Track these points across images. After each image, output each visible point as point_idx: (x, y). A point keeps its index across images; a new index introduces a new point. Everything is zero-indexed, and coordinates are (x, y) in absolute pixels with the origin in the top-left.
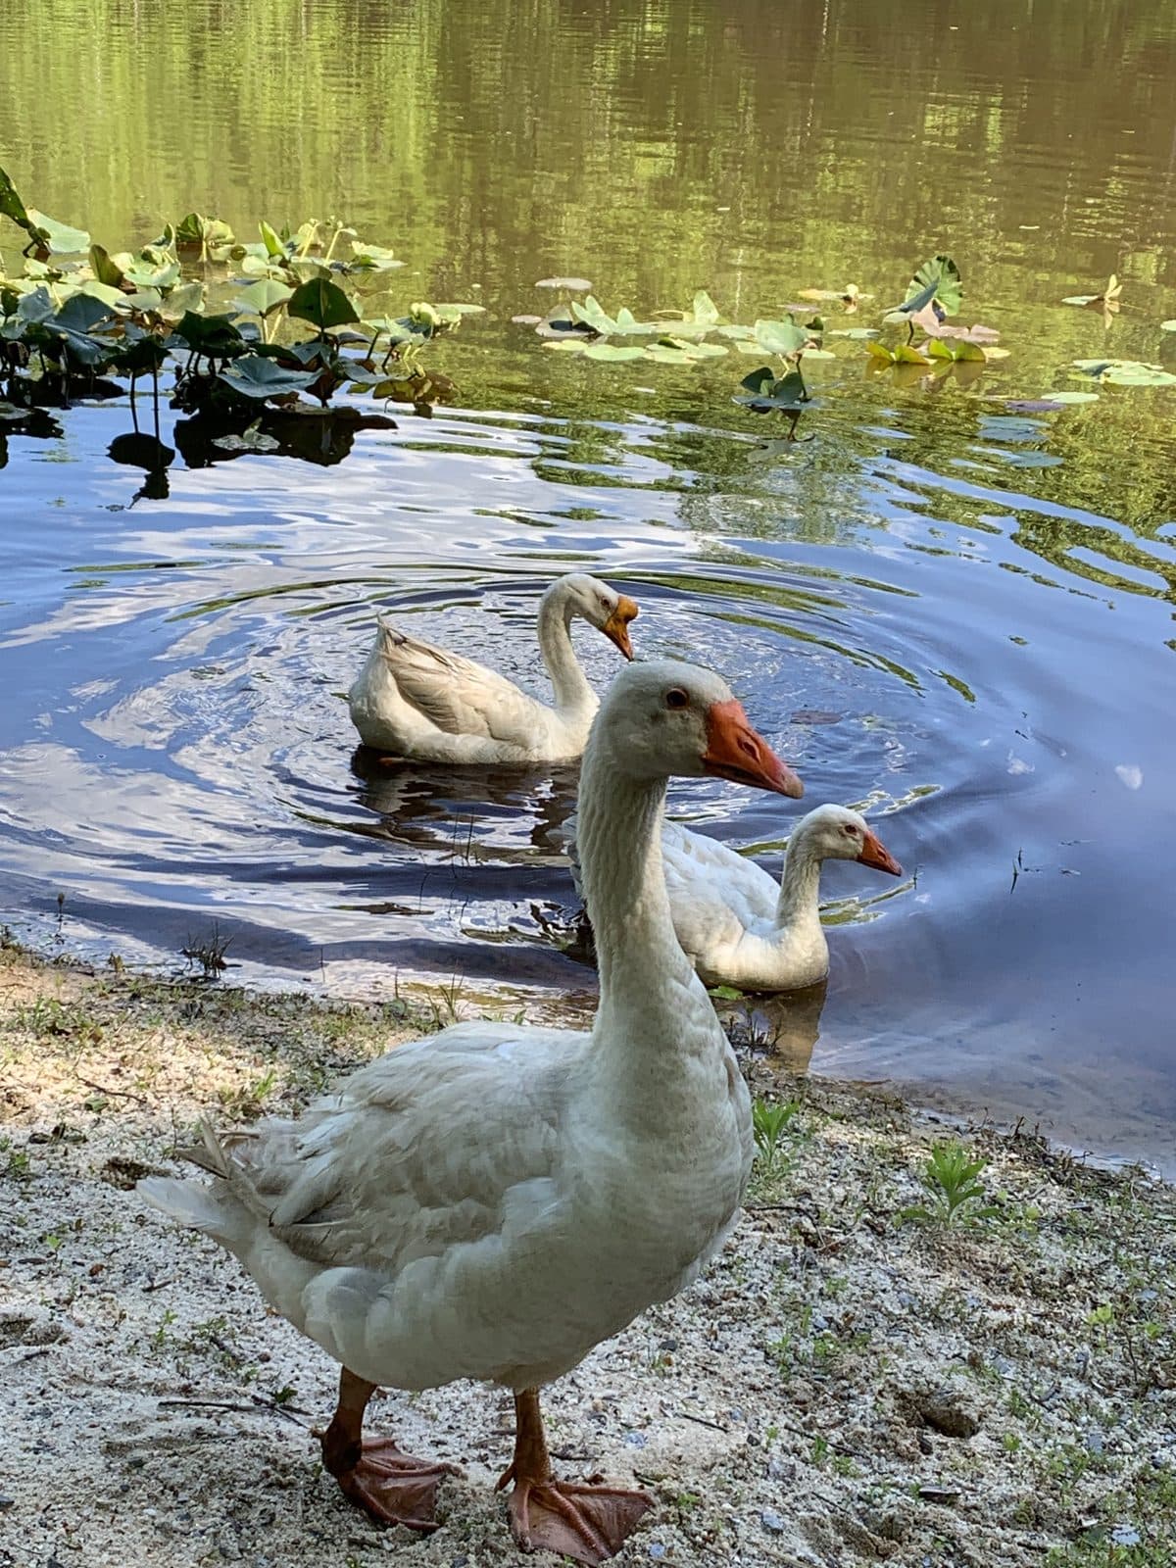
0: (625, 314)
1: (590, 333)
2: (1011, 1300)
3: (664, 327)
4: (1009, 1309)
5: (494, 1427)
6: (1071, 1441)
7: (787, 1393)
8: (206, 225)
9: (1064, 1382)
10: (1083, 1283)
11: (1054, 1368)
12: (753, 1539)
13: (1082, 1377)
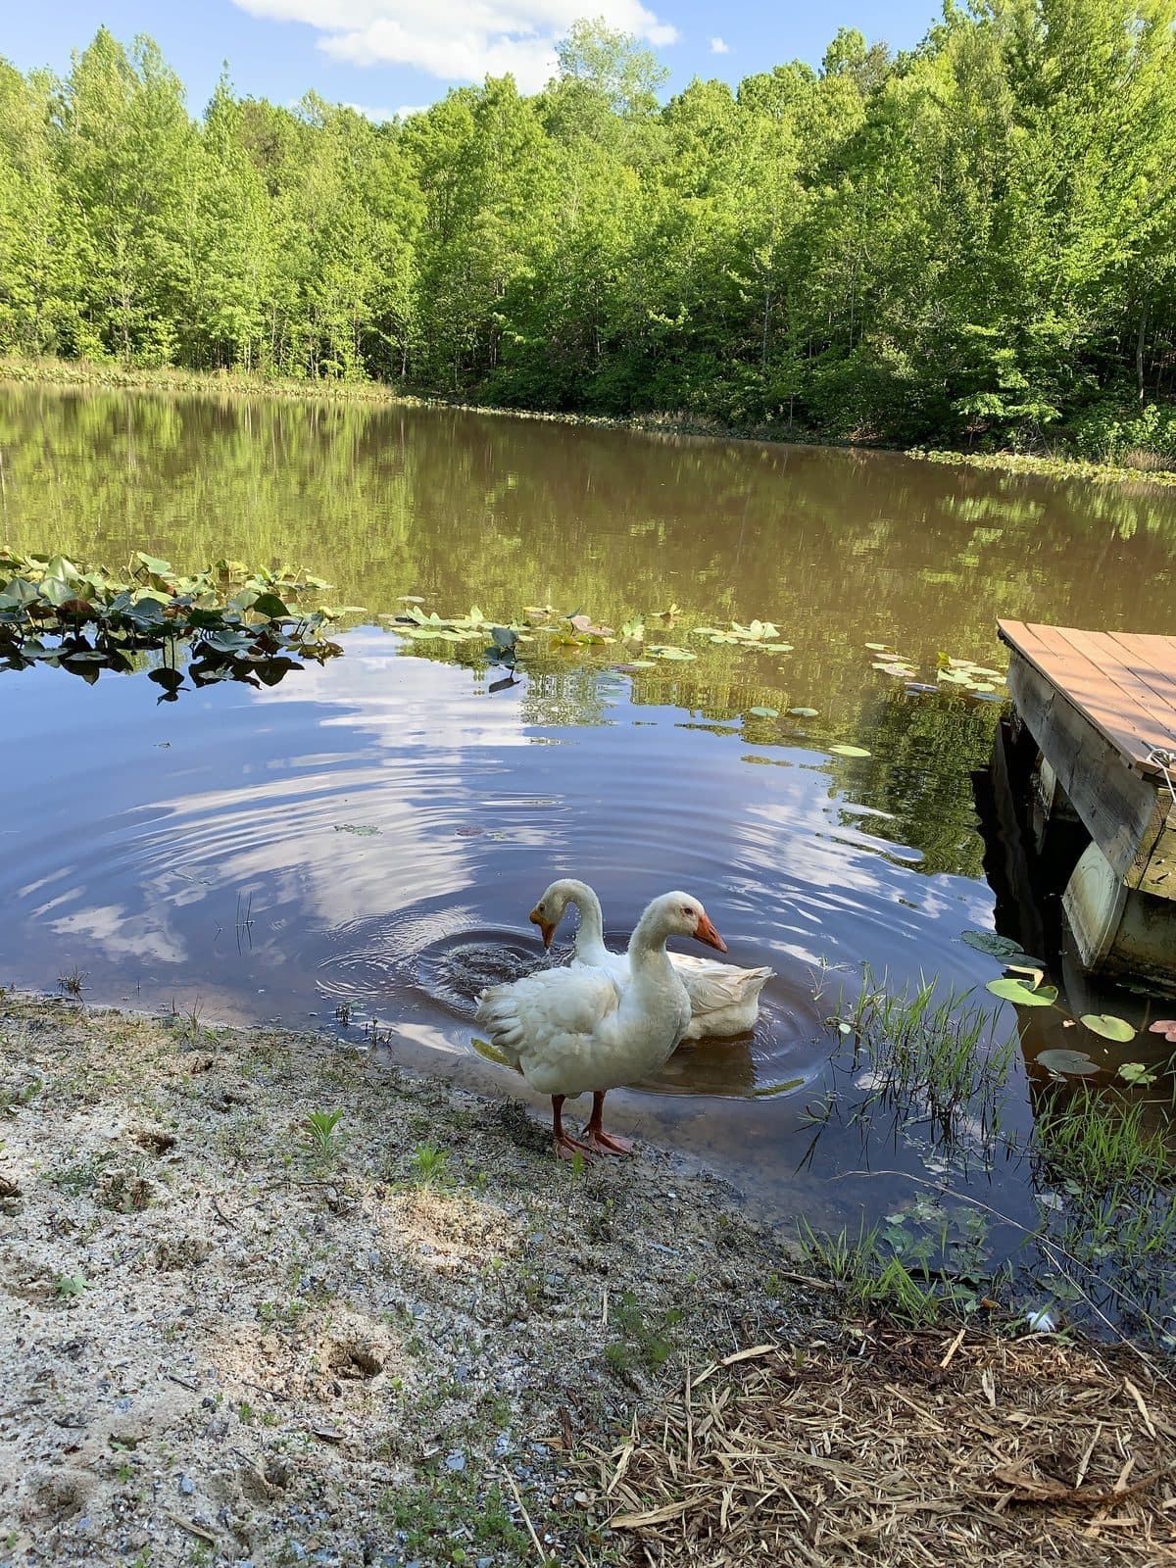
0: (434, 615)
1: (416, 624)
2: (450, 1246)
3: (453, 622)
4: (446, 1253)
5: (26, 1398)
6: (445, 1372)
7: (261, 1345)
8: (230, 564)
9: (457, 1319)
10: (499, 1231)
11: (455, 1307)
12: (166, 1504)
13: (471, 1313)
